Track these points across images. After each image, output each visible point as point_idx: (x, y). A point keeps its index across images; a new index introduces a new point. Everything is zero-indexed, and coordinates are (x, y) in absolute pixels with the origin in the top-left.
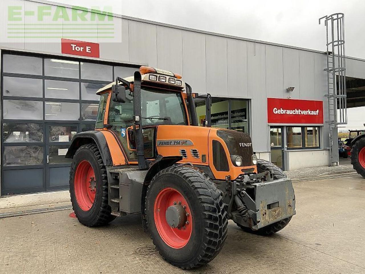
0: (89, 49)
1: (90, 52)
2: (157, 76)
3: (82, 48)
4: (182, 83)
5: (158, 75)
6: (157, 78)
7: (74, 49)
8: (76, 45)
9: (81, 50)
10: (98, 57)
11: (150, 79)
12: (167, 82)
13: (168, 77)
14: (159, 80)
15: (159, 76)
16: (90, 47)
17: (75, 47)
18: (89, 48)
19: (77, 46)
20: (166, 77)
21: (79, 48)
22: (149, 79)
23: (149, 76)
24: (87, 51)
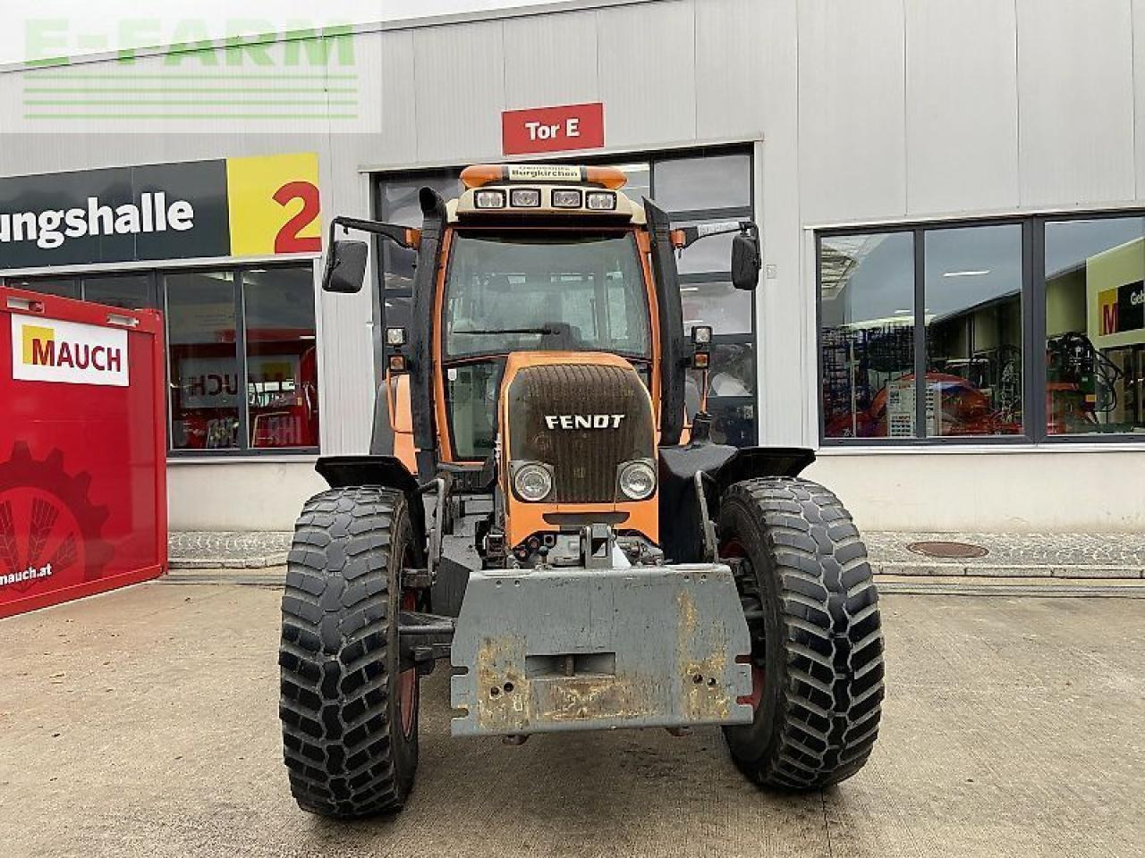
0: (575, 127)
1: (577, 134)
2: (503, 192)
3: (554, 129)
4: (615, 199)
5: (507, 188)
6: (505, 197)
7: (533, 137)
8: (538, 124)
9: (553, 135)
10: (601, 145)
11: (479, 205)
12: (546, 205)
13: (546, 190)
14: (511, 205)
15: (511, 191)
16: (576, 121)
17: (537, 129)
18: (573, 124)
19: (541, 125)
20: (539, 191)
21: (547, 129)
22: (477, 207)
23: (475, 197)
24: (569, 134)
